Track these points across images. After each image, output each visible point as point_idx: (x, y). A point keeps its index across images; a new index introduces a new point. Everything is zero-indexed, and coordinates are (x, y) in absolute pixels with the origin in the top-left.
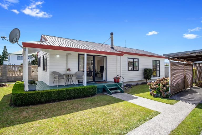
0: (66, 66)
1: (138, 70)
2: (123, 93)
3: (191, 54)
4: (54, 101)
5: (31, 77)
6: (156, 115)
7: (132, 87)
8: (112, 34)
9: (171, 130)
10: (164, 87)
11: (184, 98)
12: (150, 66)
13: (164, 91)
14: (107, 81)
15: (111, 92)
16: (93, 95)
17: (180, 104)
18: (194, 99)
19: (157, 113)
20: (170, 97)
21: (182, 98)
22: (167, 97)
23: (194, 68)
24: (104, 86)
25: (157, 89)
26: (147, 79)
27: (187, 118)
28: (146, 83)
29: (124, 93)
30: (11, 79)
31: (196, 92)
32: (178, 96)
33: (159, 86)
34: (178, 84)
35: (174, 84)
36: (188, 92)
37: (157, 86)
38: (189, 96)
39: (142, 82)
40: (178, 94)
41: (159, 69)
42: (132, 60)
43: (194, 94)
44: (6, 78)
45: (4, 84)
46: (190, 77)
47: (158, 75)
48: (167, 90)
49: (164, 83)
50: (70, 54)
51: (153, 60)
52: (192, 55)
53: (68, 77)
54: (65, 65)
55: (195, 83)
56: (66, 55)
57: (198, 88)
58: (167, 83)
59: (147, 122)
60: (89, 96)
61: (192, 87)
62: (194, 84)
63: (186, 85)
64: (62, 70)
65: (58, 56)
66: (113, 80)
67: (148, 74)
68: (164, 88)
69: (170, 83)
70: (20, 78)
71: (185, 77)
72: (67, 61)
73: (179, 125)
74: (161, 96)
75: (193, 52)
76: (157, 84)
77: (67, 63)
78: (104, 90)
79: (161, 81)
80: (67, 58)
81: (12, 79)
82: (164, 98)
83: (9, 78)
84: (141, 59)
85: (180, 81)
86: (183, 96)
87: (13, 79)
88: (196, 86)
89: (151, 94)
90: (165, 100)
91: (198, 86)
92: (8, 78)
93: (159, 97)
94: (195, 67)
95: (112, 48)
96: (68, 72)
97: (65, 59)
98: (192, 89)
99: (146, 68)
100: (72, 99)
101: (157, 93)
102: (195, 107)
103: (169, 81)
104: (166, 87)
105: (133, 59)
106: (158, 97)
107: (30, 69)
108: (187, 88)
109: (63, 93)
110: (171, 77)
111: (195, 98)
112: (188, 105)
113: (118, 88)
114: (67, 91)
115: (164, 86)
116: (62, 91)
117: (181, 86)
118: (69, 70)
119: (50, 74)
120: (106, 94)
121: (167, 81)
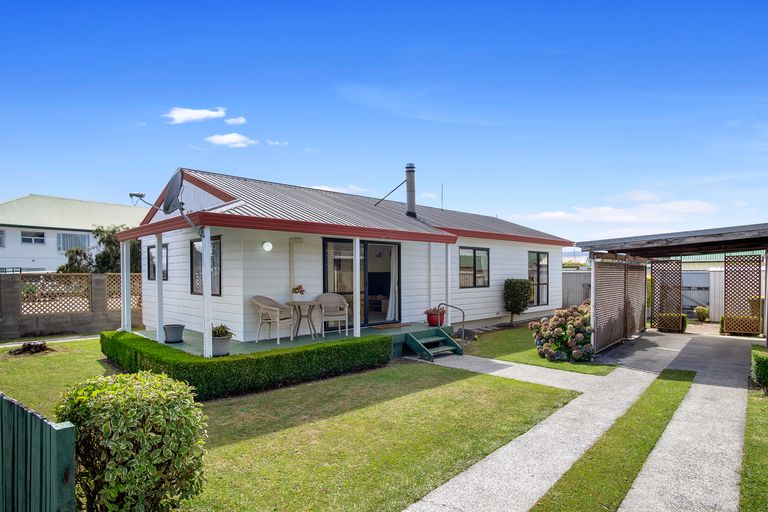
0: (290, 278)
1: (488, 286)
2: (461, 354)
3: (649, 243)
4: (287, 383)
5: (107, 315)
6: (574, 397)
7: (475, 339)
8: (410, 170)
9: (615, 418)
10: (577, 332)
11: (628, 359)
12: (521, 271)
13: (577, 344)
14: (402, 322)
15: (432, 352)
16: (383, 363)
17: (621, 373)
18: (653, 361)
19: (574, 395)
20: (592, 359)
21: (622, 361)
22: (585, 359)
23: (649, 277)
24: (407, 335)
25: (559, 339)
26: (513, 313)
27: (643, 398)
28: (510, 326)
29: (465, 356)
30: (34, 325)
31: (654, 345)
32: (611, 356)
33: (565, 329)
34: (611, 324)
35: (603, 323)
36: (633, 346)
37: (558, 332)
38: (639, 354)
39: (499, 322)
40: (611, 352)
41: (545, 282)
42: (470, 253)
43: (651, 350)
44: (15, 323)
45: (39, 342)
46: (638, 302)
47: (545, 300)
48: (586, 341)
49: (577, 322)
50: (299, 240)
51: (530, 252)
52: (650, 246)
53: (298, 311)
54: (286, 273)
55: (652, 319)
56: (287, 241)
57: (658, 335)
58: (586, 323)
59: (560, 411)
60: (372, 367)
61: (643, 331)
62: (648, 325)
63: (629, 327)
64: (276, 289)
65: (268, 247)
66: (425, 318)
67: (516, 296)
68: (579, 335)
69: (592, 322)
70: (67, 322)
71: (627, 304)
72: (291, 262)
73: (629, 410)
74: (571, 359)
75: (651, 239)
76: (558, 326)
77: (291, 270)
78: (407, 349)
79: (570, 317)
80: (291, 253)
81: (37, 325)
82: (579, 361)
83: (27, 323)
84: (498, 249)
85: (615, 315)
86: (623, 355)
87: (40, 326)
88: (655, 330)
89: (542, 355)
90: (582, 367)
91: (660, 330)
92: (24, 323)
93: (564, 361)
94: (652, 273)
95: (412, 214)
96: (297, 298)
97: (287, 257)
98: (644, 337)
99: (510, 278)
100: (331, 377)
101: (560, 349)
102: (658, 378)
103: (592, 314)
104: (584, 332)
105: (475, 249)
106: (561, 360)
107: (100, 287)
108: (632, 334)
109: (310, 360)
110: (595, 306)
111: (655, 358)
112: (640, 374)
113: (446, 342)
114: (319, 352)
115: (578, 330)
116: (309, 354)
117: (619, 330)
118: (299, 290)
119: (244, 306)
120: (414, 359)
121: (585, 316)
